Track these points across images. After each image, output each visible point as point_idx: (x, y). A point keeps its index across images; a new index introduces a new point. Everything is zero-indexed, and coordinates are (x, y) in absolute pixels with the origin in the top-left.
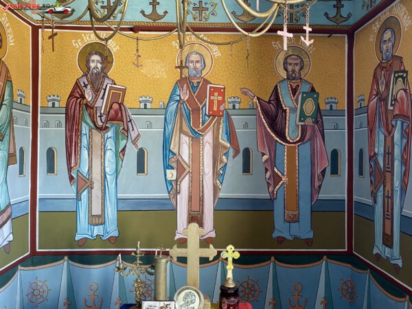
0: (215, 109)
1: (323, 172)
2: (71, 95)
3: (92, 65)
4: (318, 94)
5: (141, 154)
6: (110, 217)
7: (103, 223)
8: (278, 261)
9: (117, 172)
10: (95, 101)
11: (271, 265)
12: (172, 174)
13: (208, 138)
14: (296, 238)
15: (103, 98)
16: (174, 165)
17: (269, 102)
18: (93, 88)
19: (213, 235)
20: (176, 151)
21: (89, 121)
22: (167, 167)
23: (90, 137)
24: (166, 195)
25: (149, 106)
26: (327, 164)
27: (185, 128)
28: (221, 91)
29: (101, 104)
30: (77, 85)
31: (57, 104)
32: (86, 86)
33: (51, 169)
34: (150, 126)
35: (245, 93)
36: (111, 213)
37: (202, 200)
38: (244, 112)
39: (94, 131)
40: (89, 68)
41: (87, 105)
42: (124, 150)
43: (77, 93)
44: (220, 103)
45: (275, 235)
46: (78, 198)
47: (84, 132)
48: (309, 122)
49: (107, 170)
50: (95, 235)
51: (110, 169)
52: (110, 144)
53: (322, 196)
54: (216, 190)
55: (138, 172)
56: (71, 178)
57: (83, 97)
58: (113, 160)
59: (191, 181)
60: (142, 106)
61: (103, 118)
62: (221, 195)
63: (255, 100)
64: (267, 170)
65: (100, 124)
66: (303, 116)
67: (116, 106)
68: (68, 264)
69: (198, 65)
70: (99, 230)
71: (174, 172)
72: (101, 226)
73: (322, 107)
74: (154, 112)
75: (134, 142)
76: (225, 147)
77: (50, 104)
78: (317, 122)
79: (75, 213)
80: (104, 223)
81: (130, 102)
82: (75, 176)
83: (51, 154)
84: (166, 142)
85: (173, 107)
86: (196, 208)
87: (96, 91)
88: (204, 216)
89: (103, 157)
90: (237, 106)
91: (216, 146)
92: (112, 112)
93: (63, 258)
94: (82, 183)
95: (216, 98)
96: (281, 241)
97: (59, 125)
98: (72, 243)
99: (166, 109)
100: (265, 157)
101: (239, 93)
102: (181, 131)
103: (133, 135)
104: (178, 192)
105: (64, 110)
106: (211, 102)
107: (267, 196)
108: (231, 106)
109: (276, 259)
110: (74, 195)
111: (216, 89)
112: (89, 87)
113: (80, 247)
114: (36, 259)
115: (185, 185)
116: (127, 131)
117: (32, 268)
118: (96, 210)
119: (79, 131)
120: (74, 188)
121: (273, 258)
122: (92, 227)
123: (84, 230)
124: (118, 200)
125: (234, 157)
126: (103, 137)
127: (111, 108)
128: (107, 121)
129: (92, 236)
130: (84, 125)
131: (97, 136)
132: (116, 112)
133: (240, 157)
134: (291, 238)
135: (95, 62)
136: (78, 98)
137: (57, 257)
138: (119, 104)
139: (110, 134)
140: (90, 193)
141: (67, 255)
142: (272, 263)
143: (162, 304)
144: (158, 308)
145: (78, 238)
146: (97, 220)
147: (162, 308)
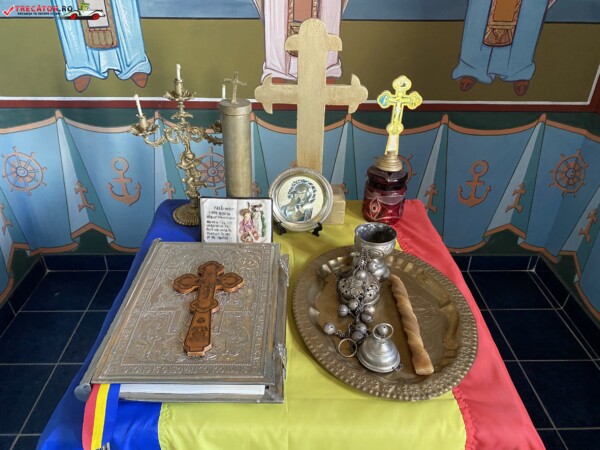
6: (127, 30)
7: (115, 45)
11: (439, 130)
14: (498, 80)
19: (336, 73)
36: (128, 23)
50: (104, 69)
68: (65, 124)
70: (109, 59)
72: (113, 52)
80: (118, 46)
98: (63, 85)
109: (451, 119)
113: (81, 93)
121: (445, 118)
129: (98, 72)
141: (58, 108)
142: (442, 127)
143: (244, 204)
144: (234, 214)
145: (71, 74)
146: (103, 38)
147: (243, 212)
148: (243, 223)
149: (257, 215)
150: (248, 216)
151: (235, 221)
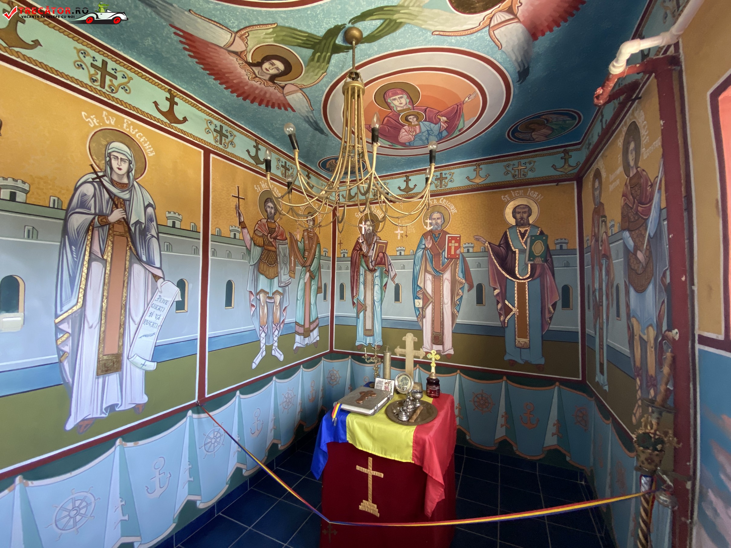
0: (453, 253)
1: (554, 306)
2: (354, 249)
3: (367, 228)
4: (547, 237)
5: (397, 288)
6: (377, 331)
7: (372, 335)
8: (510, 381)
9: (382, 300)
10: (368, 252)
11: (503, 383)
12: (419, 303)
13: (447, 275)
14: (527, 363)
15: (373, 250)
16: (421, 296)
17: (499, 246)
18: (367, 243)
19: (452, 352)
20: (422, 285)
21: (364, 265)
22: (415, 297)
23: (365, 276)
24: (415, 319)
25: (403, 253)
26: (558, 298)
27: (429, 268)
28: (457, 240)
29: (372, 254)
30: (358, 242)
31: (346, 256)
32: (363, 242)
33: (342, 297)
34: (404, 267)
35: (478, 240)
36: (378, 329)
37: (442, 324)
38: (476, 254)
39: (367, 272)
41: (363, 255)
42: (386, 285)
43: (357, 247)
44: (456, 248)
45: (507, 358)
46: (358, 317)
47: (361, 273)
48: (538, 261)
49: (375, 298)
50: (368, 343)
51: (377, 297)
52: (377, 281)
53: (552, 327)
54: (454, 317)
55: (395, 301)
56: (354, 303)
57: (361, 249)
58: (379, 292)
59: (433, 309)
60: (398, 253)
61: (373, 263)
62: (458, 321)
63: (487, 244)
64: (498, 302)
65: (371, 267)
66: (532, 256)
67: (381, 255)
68: (351, 361)
69: (439, 221)
70: (370, 339)
71: (421, 301)
72: (372, 338)
73: (552, 247)
74: (406, 258)
75: (393, 279)
76: (461, 283)
77: (342, 255)
78: (546, 261)
79: (356, 326)
80: (374, 335)
81: (390, 252)
82: (356, 302)
83: (342, 287)
84: (415, 279)
85: (420, 253)
86: (438, 330)
87: (369, 245)
88: (444, 337)
89: (373, 290)
90: (471, 250)
91: (454, 282)
92: (379, 259)
93: (348, 357)
94: (360, 307)
95: (453, 244)
96: (513, 364)
97: (347, 269)
98: (354, 347)
99: (415, 255)
100: (497, 292)
101: (473, 240)
102: (426, 271)
103: (392, 274)
104: (424, 317)
105: (350, 259)
106: (449, 248)
107: (498, 324)
108: (466, 250)
109: (508, 378)
110: (355, 315)
111: (453, 238)
112: (365, 243)
113: (359, 350)
114: (333, 355)
115: (429, 311)
116: (388, 271)
117: (330, 361)
118: (369, 326)
119: (358, 271)
120: (355, 310)
121: (505, 378)
122: (366, 337)
123: (361, 339)
124: (382, 320)
125: (469, 291)
126: (373, 276)
127: (378, 256)
128: (376, 265)
129: (366, 344)
130: (361, 268)
131: (369, 276)
132: (381, 259)
133: (474, 291)
134: (522, 363)
135: (369, 226)
136: (358, 251)
137: (344, 355)
138: (383, 253)
139: (377, 274)
140: (365, 314)
141: (350, 355)
142: (504, 382)
143: (387, 381)
144: (384, 383)
145: (357, 344)
146: (369, 333)
147: (386, 383)
148: (385, 387)
149: (390, 385)
150: (387, 384)
151: (383, 386)
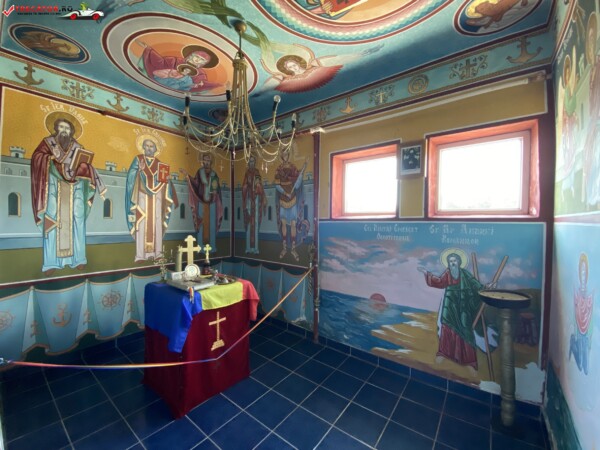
0: (163, 178)
1: (221, 219)
2: (38, 150)
3: (61, 130)
5: (107, 204)
6: (79, 249)
10: (63, 158)
12: (132, 218)
13: (158, 196)
15: (72, 157)
16: (134, 212)
17: (195, 179)
18: (61, 147)
20: (135, 202)
21: (57, 173)
22: (129, 213)
23: (59, 187)
24: (127, 233)
25: (114, 169)
26: (222, 214)
27: (143, 188)
28: (167, 168)
29: (70, 162)
31: (21, 156)
32: (54, 145)
33: (13, 212)
35: (181, 171)
36: (80, 247)
37: (154, 235)
38: (179, 182)
39: (62, 182)
40: (57, 131)
41: (54, 161)
42: (92, 199)
43: (43, 149)
44: (166, 175)
46: (45, 237)
47: (51, 182)
50: (63, 265)
51: (78, 213)
52: (79, 194)
54: (163, 228)
55: (104, 216)
56: (37, 220)
57: (51, 154)
58: (82, 206)
59: (147, 223)
60: (108, 168)
61: (72, 173)
63: (187, 176)
65: (68, 177)
67: (84, 166)
68: (35, 292)
70: (67, 261)
72: (70, 258)
74: (118, 174)
75: (101, 194)
76: (170, 202)
77: (13, 155)
78: (218, 193)
79: (42, 249)
80: (73, 255)
81: (97, 164)
82: (41, 218)
83: (13, 197)
84: (128, 196)
85: (133, 173)
87: (64, 151)
88: (156, 244)
89: (72, 204)
90: (177, 178)
91: (164, 201)
93: (28, 289)
94: (49, 224)
95: (164, 171)
97: (23, 174)
98: (39, 274)
99: (128, 173)
100: (193, 209)
103: (101, 188)
104: (137, 230)
105: (29, 162)
106: (160, 174)
108: (173, 177)
110: (40, 234)
112: (57, 146)
113: (48, 277)
115: (142, 225)
116: (95, 185)
119: (46, 181)
120: (41, 229)
122: (61, 259)
124: (86, 237)
125: (175, 209)
126: (72, 188)
127: (79, 166)
128: (75, 175)
129: (60, 267)
130: (52, 177)
131: (66, 187)
132: (84, 170)
135: (64, 128)
136: (44, 154)
138: (88, 165)
139: (79, 186)
140: (58, 233)
141: (33, 285)
